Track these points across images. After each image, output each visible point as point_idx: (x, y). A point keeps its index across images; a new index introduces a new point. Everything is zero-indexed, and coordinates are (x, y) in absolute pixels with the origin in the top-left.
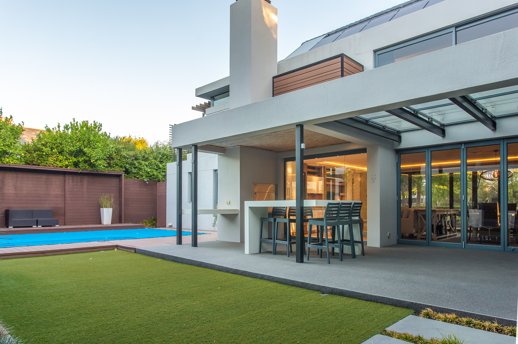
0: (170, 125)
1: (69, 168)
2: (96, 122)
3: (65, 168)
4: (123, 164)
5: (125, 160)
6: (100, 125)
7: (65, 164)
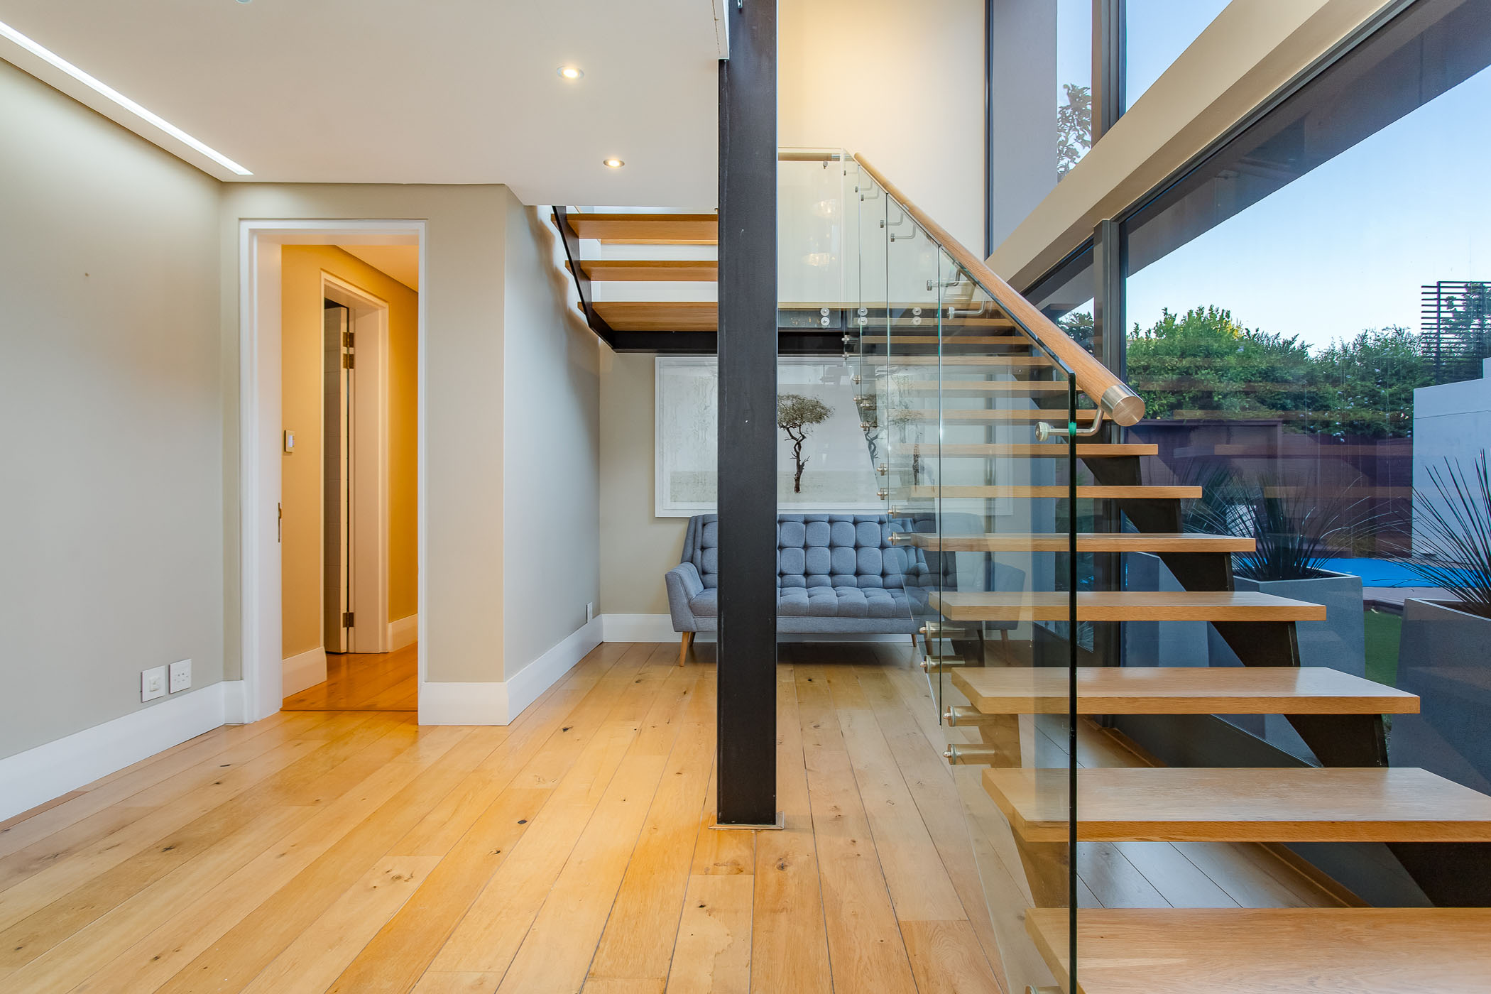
0: (1422, 287)
1: (1159, 418)
2: (1214, 309)
3: (1152, 418)
4: (1279, 399)
5: (1285, 389)
6: (1225, 314)
7: (1153, 410)
